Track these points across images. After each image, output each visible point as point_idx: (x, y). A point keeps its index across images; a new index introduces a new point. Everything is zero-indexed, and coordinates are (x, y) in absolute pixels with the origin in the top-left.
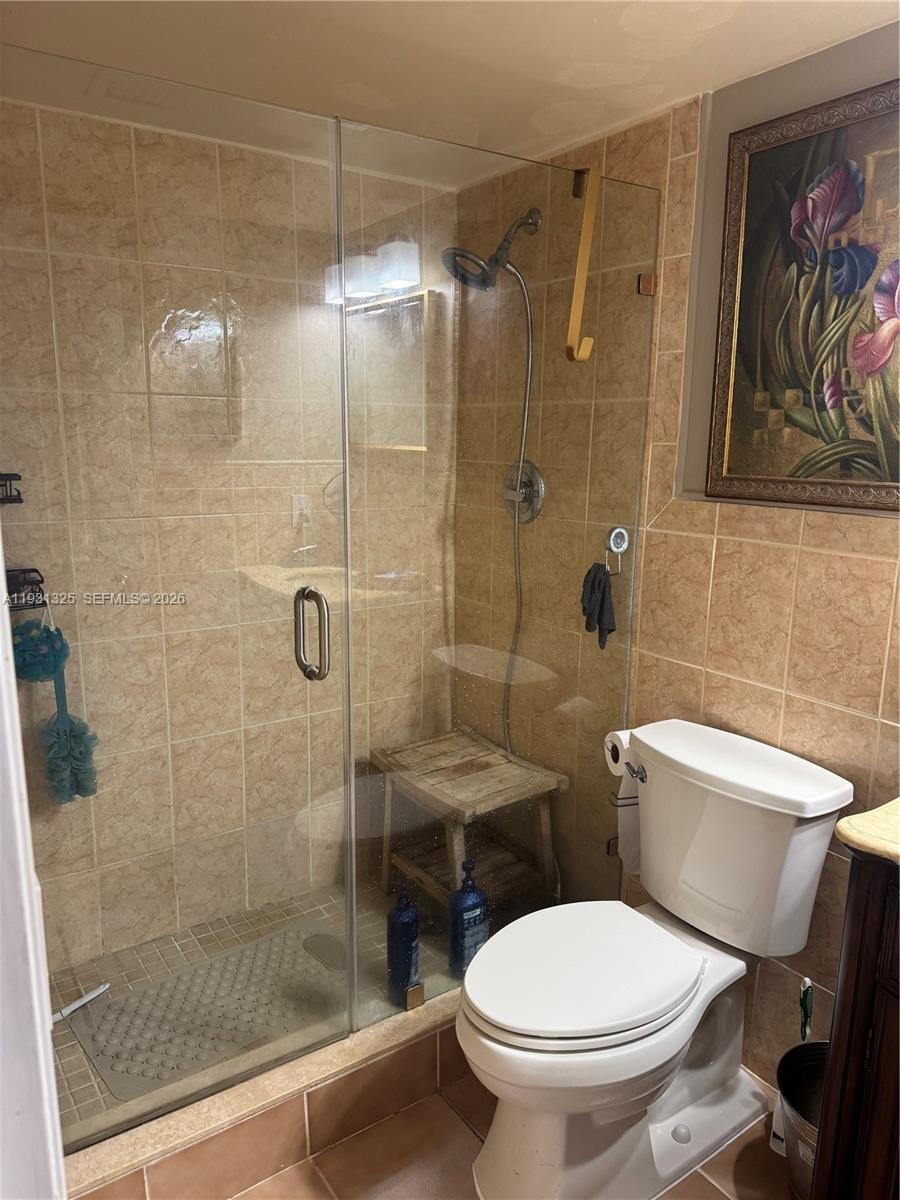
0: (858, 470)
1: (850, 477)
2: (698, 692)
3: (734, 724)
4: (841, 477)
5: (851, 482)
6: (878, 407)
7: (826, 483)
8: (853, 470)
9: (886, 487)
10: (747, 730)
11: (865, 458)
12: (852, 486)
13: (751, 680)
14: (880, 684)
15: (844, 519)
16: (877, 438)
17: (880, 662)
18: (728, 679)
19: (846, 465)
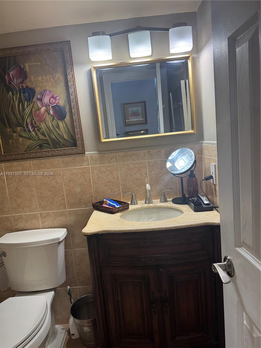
0: (45, 147)
1: (43, 149)
2: (11, 223)
3: (25, 228)
4: (40, 149)
5: (43, 150)
6: (46, 130)
7: (36, 152)
8: (43, 147)
9: (53, 150)
10: (30, 228)
11: (46, 144)
12: (44, 151)
13: (28, 213)
14: (65, 201)
15: (44, 161)
16: (48, 138)
17: (64, 195)
18: (20, 215)
19: (41, 146)
